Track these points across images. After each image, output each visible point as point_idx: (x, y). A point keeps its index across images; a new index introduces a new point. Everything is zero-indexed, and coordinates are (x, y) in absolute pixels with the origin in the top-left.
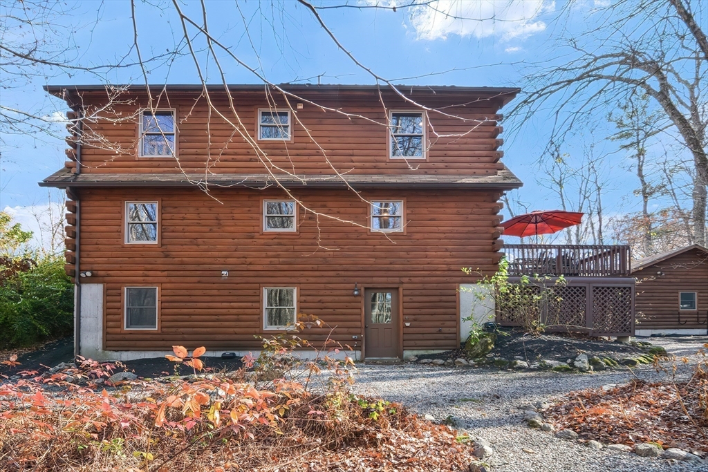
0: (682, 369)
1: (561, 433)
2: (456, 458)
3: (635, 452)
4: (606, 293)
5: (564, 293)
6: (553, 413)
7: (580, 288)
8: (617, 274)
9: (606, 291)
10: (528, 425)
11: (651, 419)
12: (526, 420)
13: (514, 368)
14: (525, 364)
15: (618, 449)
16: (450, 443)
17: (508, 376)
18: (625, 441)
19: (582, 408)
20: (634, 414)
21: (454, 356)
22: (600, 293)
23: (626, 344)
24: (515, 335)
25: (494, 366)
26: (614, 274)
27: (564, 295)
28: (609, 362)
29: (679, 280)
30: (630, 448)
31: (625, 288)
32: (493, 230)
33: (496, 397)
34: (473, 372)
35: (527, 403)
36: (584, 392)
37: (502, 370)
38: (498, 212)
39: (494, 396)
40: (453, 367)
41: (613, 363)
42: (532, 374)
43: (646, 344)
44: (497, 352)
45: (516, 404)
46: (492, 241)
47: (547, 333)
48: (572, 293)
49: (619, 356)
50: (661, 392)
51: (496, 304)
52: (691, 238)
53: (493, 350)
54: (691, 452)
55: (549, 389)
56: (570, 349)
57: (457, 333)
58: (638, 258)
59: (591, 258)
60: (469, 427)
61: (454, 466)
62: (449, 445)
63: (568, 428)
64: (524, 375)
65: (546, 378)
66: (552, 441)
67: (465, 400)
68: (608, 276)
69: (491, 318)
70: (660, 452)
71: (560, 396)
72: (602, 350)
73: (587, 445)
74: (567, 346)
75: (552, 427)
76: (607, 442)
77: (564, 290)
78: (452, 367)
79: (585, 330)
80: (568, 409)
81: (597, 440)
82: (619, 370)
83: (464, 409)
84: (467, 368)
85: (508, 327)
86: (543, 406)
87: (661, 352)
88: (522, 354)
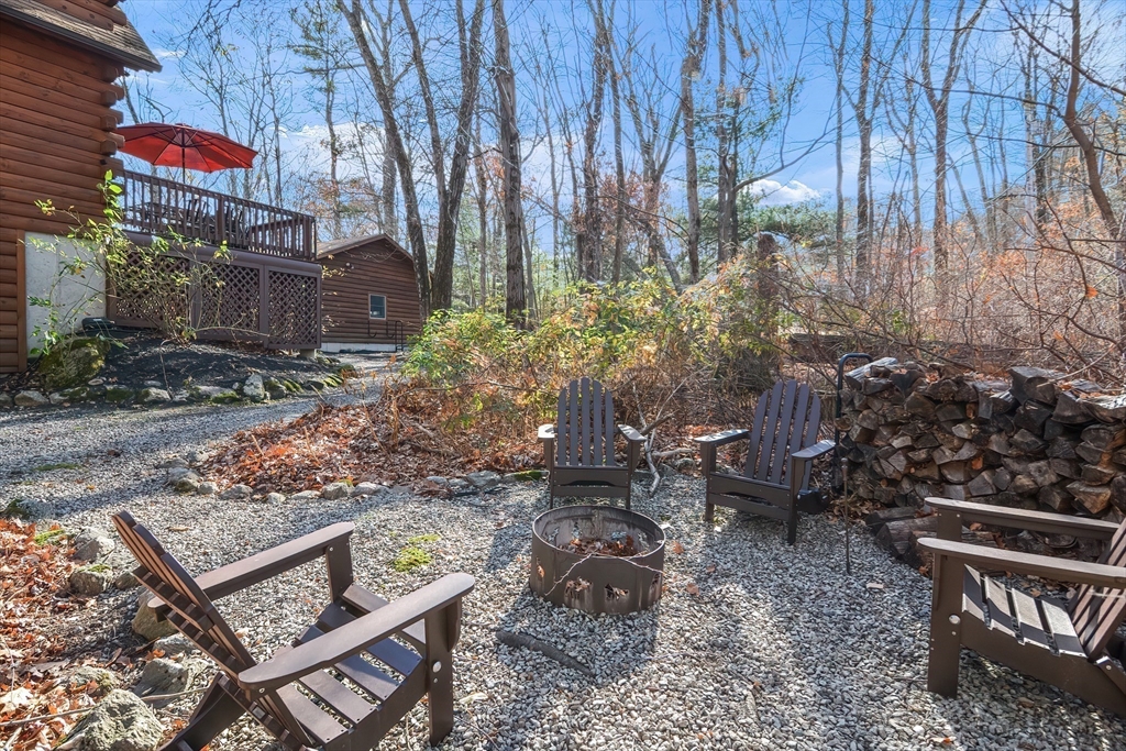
0: (371, 391)
1: (227, 492)
2: (39, 572)
3: (324, 496)
4: (286, 283)
5: (227, 275)
6: (215, 465)
7: (252, 270)
8: (299, 257)
9: (286, 280)
10: (176, 490)
11: (340, 452)
12: (172, 484)
13: (143, 403)
14: (165, 394)
15: (305, 498)
16: (21, 548)
17: (134, 417)
18: (313, 486)
19: (258, 452)
20: (321, 449)
21: (12, 388)
22: (278, 282)
23: (311, 361)
24: (146, 345)
25: (104, 402)
26: (296, 255)
27: (228, 279)
28: (291, 386)
29: (368, 278)
30: (318, 493)
31: (309, 278)
32: (102, 137)
33: (114, 454)
34: (59, 417)
35: (171, 456)
36: (259, 429)
37: (122, 407)
38: (114, 104)
39: (109, 453)
40: (12, 409)
41: (295, 387)
42: (178, 411)
43: (334, 360)
44: (111, 374)
45: (151, 461)
46: (99, 157)
47: (199, 342)
48: (240, 277)
49: (303, 377)
50: (350, 417)
51: (108, 284)
52: (380, 224)
53: (102, 372)
54: (380, 484)
55: (207, 430)
56: (237, 367)
57: (20, 337)
58: (326, 240)
59: (266, 226)
60: (62, 515)
61: (35, 587)
62: (20, 553)
63: (239, 482)
64: (163, 413)
65: (201, 415)
66: (215, 507)
67: (48, 469)
68: (288, 258)
69: (95, 309)
70: (350, 490)
71: (224, 441)
72: (281, 369)
73: (265, 500)
74: (233, 362)
75: (215, 487)
76: (290, 491)
77: (228, 271)
78: (8, 411)
79: (258, 338)
80: (236, 456)
81: (277, 491)
82: (304, 397)
83: (47, 484)
84: (45, 410)
85: (131, 328)
86: (199, 457)
87: (351, 371)
88: (160, 377)
